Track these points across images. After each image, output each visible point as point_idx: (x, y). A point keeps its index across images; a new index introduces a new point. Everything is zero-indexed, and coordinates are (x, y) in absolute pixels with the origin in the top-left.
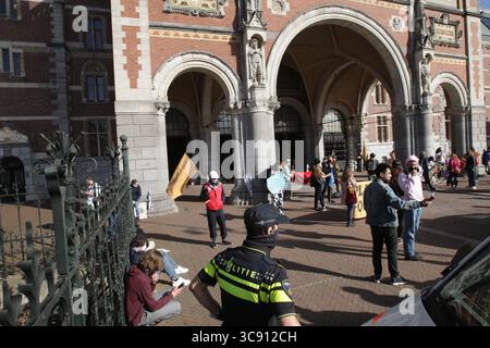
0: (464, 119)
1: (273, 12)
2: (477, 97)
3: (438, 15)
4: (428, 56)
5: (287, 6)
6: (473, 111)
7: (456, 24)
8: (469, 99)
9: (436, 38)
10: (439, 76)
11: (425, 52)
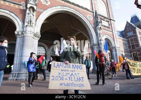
0: (114, 51)
1: (43, 3)
2: (117, 44)
3: (103, 18)
4: (100, 28)
5: (49, 3)
6: (117, 48)
7: (108, 22)
8: (115, 44)
9: (103, 24)
10: (105, 36)
11: (99, 27)
